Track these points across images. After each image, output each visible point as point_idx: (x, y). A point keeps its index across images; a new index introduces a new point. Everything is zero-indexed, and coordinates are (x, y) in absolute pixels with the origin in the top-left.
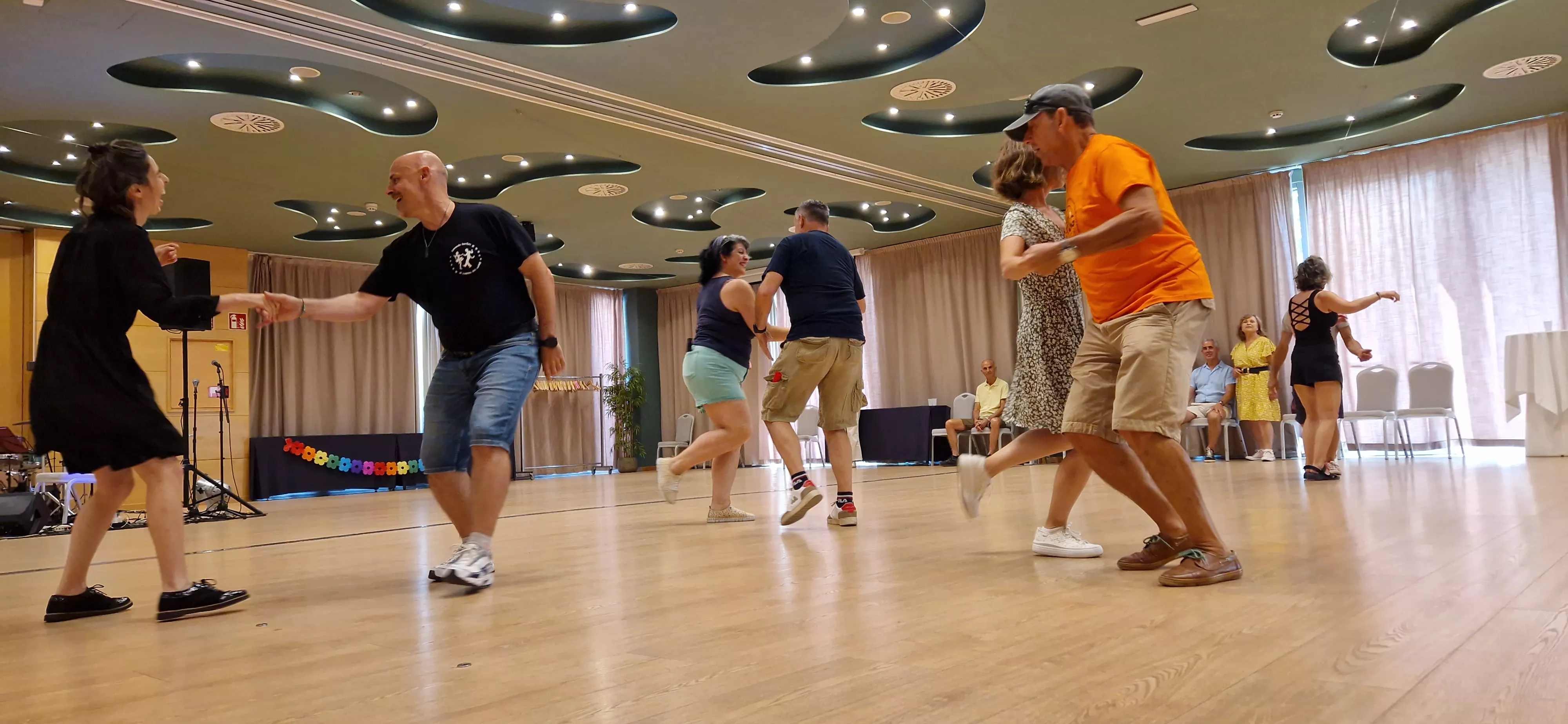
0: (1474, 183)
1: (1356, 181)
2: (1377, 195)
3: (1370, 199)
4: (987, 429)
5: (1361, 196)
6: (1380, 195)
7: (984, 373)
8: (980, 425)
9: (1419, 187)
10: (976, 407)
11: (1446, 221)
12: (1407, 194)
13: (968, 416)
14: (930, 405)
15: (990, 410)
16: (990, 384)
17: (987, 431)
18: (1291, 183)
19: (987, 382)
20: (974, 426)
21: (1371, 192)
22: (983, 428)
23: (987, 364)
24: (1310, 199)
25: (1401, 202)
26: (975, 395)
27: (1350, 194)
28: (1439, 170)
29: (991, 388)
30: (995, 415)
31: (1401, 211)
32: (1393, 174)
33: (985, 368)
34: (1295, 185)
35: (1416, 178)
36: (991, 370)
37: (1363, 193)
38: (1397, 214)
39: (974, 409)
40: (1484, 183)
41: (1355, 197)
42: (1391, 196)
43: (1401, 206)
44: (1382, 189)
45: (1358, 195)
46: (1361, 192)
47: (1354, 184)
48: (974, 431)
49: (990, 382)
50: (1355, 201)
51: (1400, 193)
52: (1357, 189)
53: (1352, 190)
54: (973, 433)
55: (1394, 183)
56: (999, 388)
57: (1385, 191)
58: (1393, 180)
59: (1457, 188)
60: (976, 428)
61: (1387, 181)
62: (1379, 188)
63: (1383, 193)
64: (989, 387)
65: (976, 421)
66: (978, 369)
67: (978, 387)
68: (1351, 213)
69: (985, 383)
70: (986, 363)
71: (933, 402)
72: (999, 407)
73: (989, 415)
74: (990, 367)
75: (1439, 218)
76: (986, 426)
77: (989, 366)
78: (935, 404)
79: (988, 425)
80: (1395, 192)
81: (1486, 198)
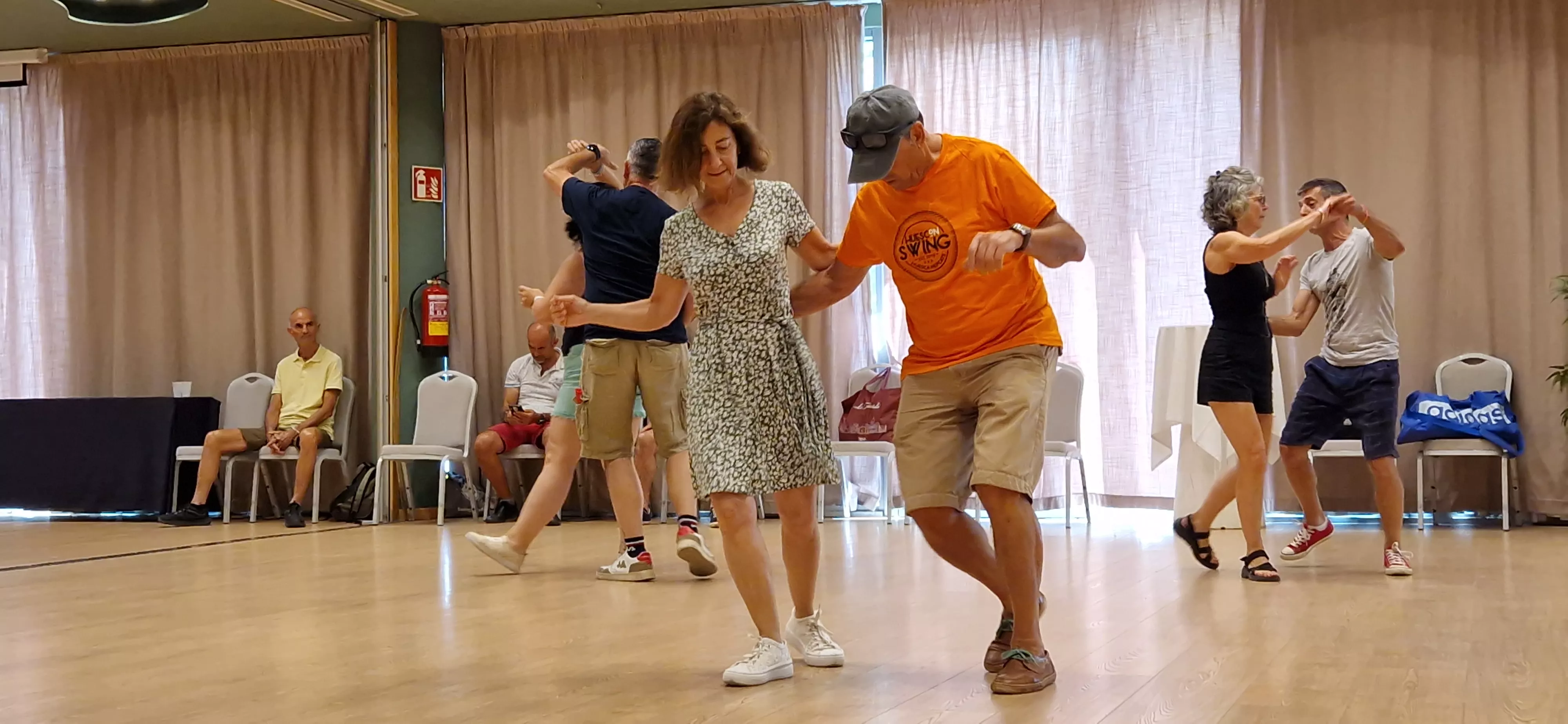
0: (1133, 63)
1: (964, 39)
2: (993, 67)
3: (983, 73)
4: (293, 449)
5: (970, 65)
6: (998, 69)
7: (295, 334)
8: (277, 442)
9: (1055, 61)
10: (274, 403)
11: (1090, 124)
12: (1037, 71)
13: (256, 423)
14: (176, 395)
15: (301, 411)
16: (306, 359)
17: (291, 454)
18: (863, 27)
19: (299, 355)
20: (265, 443)
21: (984, 61)
22: (283, 449)
23: (301, 316)
24: (891, 60)
25: (1027, 83)
26: (273, 378)
27: (952, 61)
28: (1085, 37)
29: (304, 368)
30: (308, 423)
31: (1027, 99)
32: (1019, 35)
33: (299, 326)
34: (870, 33)
35: (1051, 44)
36: (312, 328)
37: (973, 61)
38: (1020, 104)
39: (268, 406)
40: (1147, 66)
41: (960, 66)
42: (1013, 72)
43: (1027, 92)
44: (1001, 58)
45: (965, 63)
46: (969, 58)
47: (960, 44)
48: (265, 453)
49: (306, 354)
50: (960, 74)
51: (1026, 68)
52: (964, 53)
53: (957, 52)
54: (262, 457)
55: (1019, 50)
56: (324, 366)
57: (1005, 62)
58: (1019, 43)
59: (1108, 72)
60: (270, 446)
61: (1009, 45)
62: (997, 55)
63: (1002, 65)
64: (302, 364)
65: (271, 432)
66: (283, 324)
67: (280, 364)
68: (953, 94)
69: (295, 355)
70: (300, 314)
71: (183, 390)
72: (321, 406)
73: (299, 421)
74: (309, 324)
75: (1080, 118)
76: (292, 445)
77: (308, 321)
78: (187, 395)
79: (295, 442)
80: (1020, 64)
81: (1148, 93)
